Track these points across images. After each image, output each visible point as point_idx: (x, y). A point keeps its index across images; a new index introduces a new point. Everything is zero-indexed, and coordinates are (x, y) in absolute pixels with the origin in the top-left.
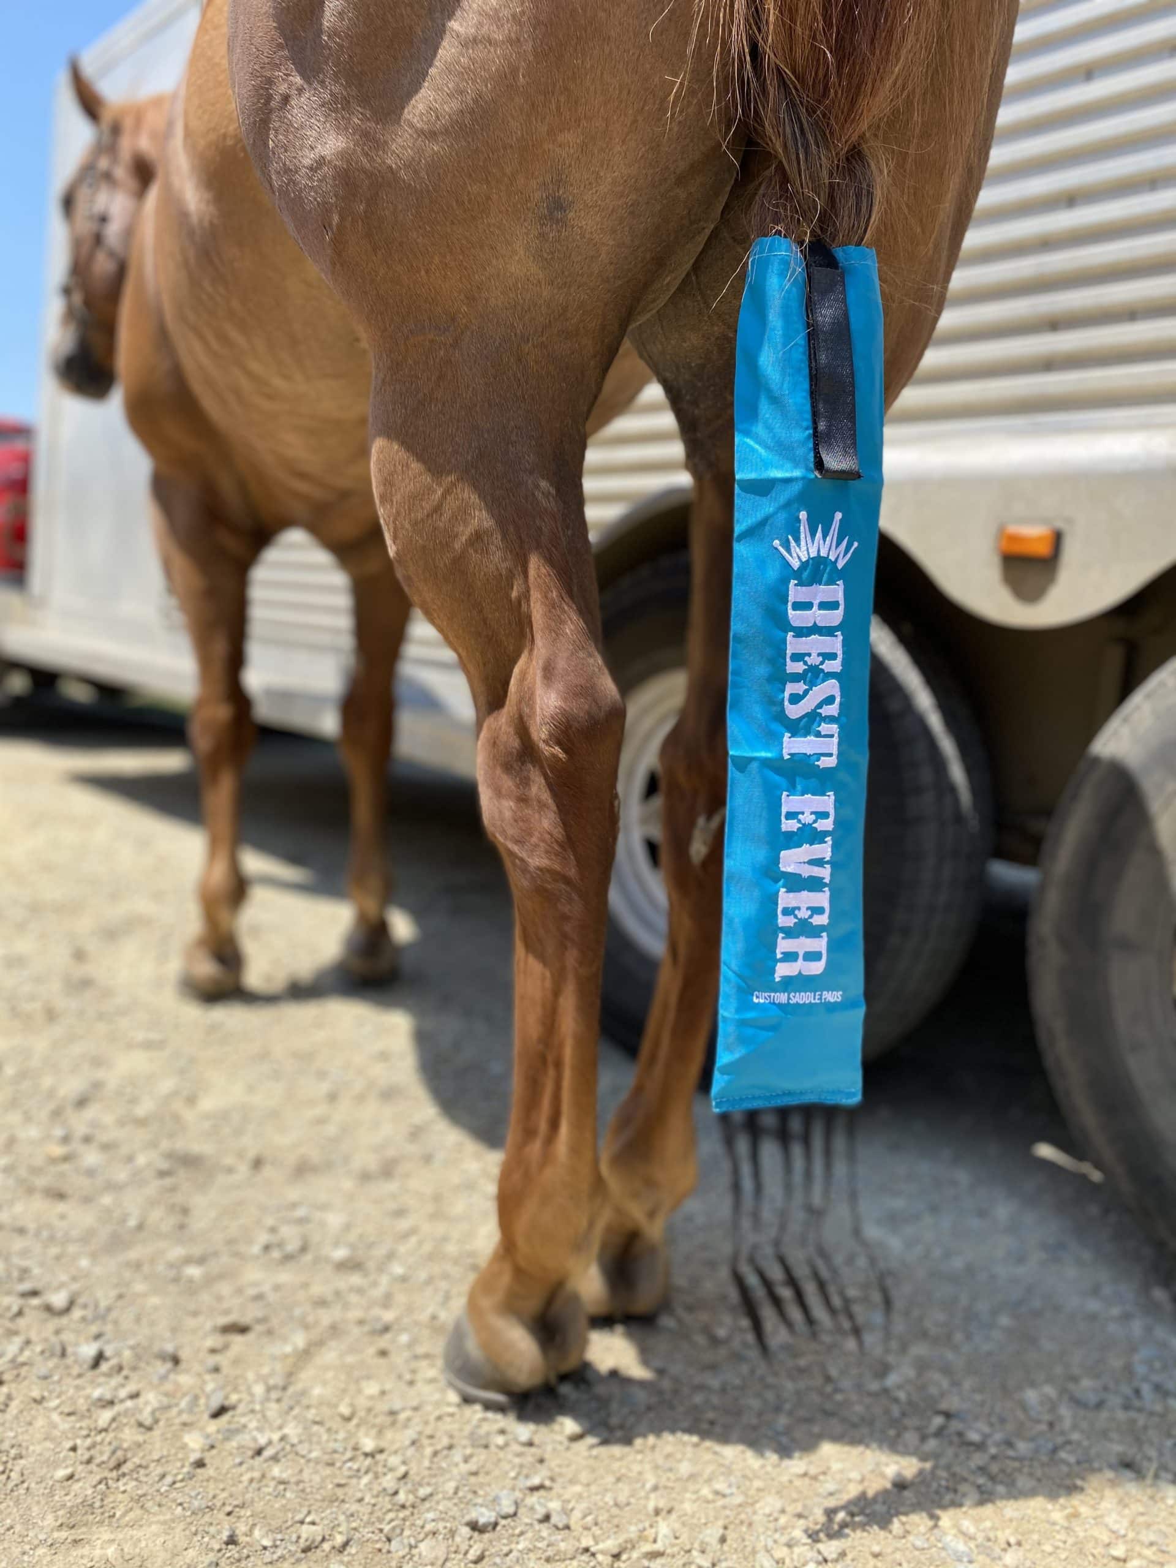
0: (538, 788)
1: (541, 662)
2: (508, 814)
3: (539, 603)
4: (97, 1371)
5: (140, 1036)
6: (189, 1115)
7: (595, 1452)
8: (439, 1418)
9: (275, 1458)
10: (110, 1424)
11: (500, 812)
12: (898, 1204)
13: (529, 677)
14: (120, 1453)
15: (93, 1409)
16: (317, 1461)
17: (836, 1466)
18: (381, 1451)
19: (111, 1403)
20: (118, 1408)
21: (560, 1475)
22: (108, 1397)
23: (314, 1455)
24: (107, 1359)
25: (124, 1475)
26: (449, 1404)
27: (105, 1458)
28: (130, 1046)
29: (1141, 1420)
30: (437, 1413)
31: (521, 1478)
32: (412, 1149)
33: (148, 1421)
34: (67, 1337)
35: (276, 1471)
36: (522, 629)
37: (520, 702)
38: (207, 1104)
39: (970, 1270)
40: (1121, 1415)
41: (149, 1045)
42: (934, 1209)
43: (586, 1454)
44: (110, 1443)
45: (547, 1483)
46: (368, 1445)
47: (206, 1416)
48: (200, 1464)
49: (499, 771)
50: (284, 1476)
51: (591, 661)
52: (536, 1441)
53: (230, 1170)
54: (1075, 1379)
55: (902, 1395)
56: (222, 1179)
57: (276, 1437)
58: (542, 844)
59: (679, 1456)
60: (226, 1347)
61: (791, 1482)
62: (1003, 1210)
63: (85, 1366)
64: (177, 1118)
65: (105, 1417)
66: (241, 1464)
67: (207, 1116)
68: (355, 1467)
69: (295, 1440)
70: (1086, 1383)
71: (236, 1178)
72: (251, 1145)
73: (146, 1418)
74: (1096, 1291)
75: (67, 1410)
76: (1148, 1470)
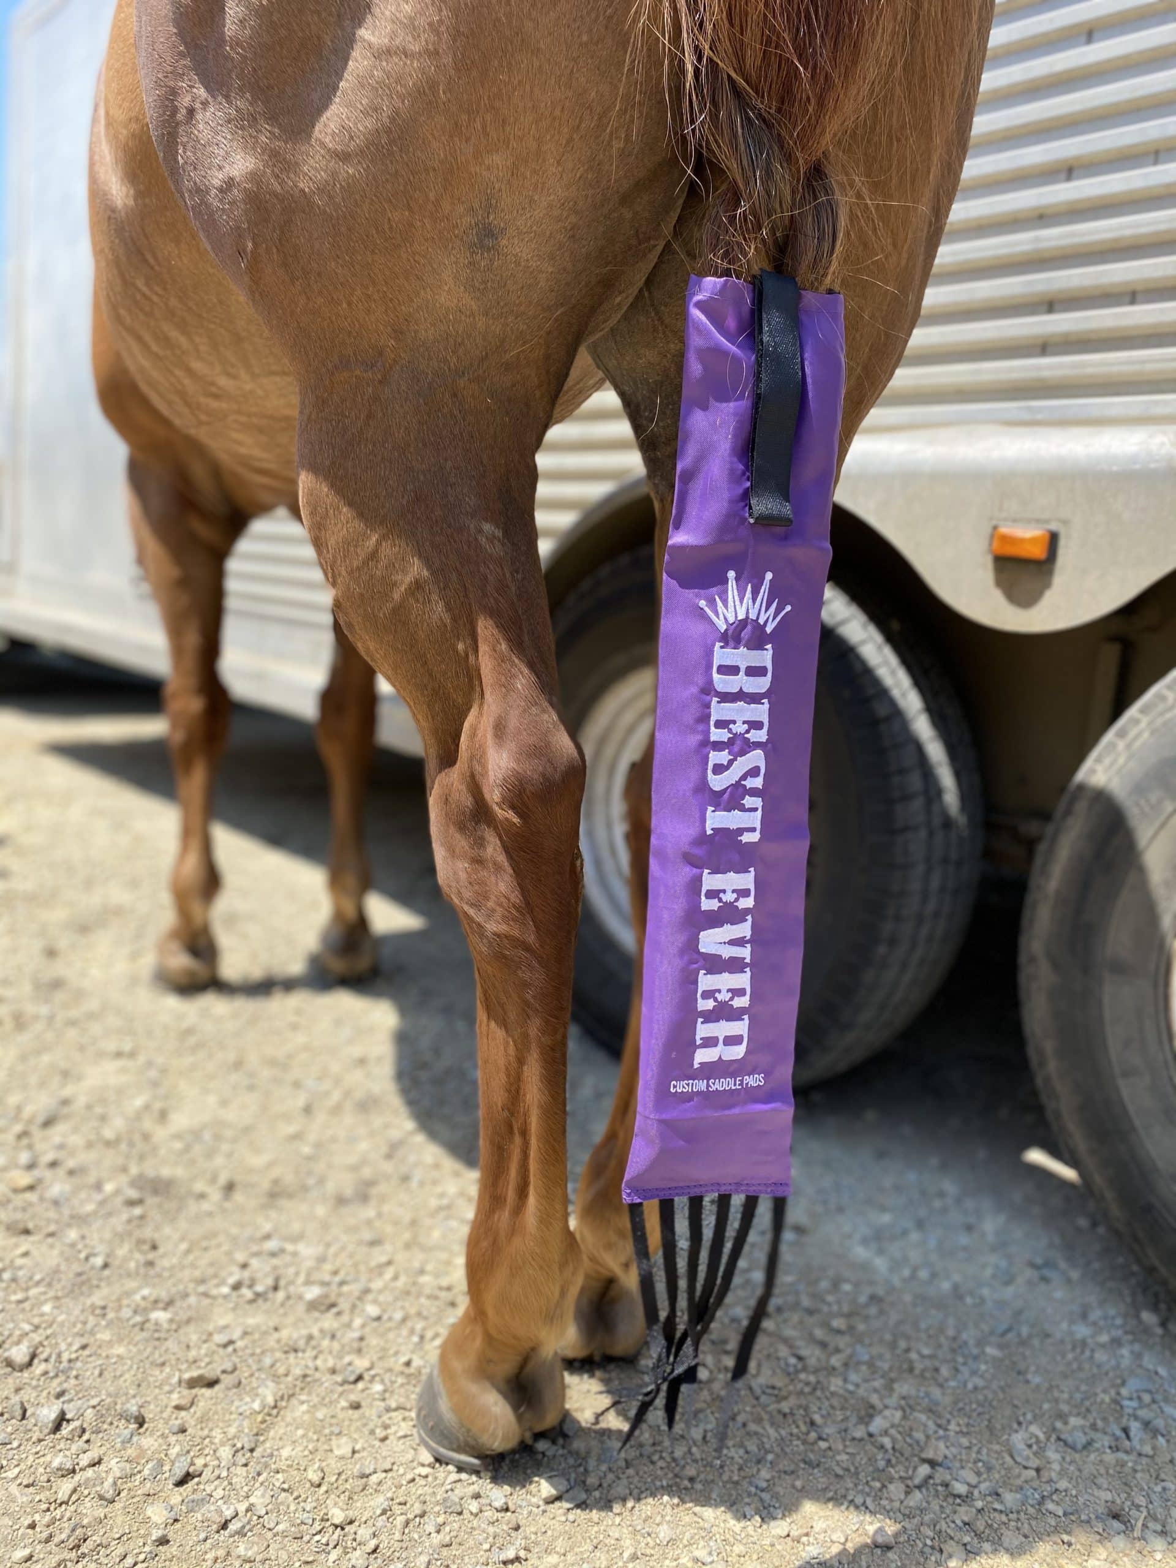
0: (493, 849)
1: (492, 719)
2: (463, 876)
3: (487, 656)
4: (58, 1436)
5: (111, 1046)
6: (160, 1134)
7: (571, 1517)
8: (413, 1480)
9: (241, 1533)
10: (70, 1496)
11: (455, 873)
12: (886, 1218)
13: (480, 733)
14: (79, 1531)
15: (52, 1479)
16: (284, 1534)
17: (819, 1525)
18: (351, 1522)
19: (74, 1471)
20: (77, 1477)
21: (536, 1543)
22: (69, 1466)
23: (281, 1527)
24: (68, 1421)
25: (84, 1555)
26: (423, 1465)
27: (63, 1536)
28: (101, 1055)
29: (1130, 1461)
30: (409, 1477)
31: (495, 1549)
32: (388, 1167)
33: (109, 1496)
34: (27, 1395)
35: (242, 1549)
36: (471, 680)
37: (472, 758)
38: (180, 1121)
39: (957, 1293)
40: (1110, 1457)
41: (119, 1055)
42: (920, 1225)
43: (563, 1519)
44: (70, 1519)
45: (522, 1554)
46: (338, 1516)
47: (171, 1486)
48: (163, 1541)
49: (452, 830)
50: (250, 1553)
51: (546, 717)
52: (512, 1507)
53: (202, 1196)
54: (1062, 1417)
55: (887, 1442)
56: (193, 1207)
57: (242, 1507)
58: (498, 908)
59: (658, 1519)
60: (192, 1404)
61: (772, 1545)
62: (991, 1225)
63: (46, 1431)
64: (146, 1137)
65: (65, 1487)
66: (205, 1540)
67: (178, 1136)
68: (324, 1541)
69: (263, 1512)
70: (1074, 1421)
71: (205, 1206)
72: (223, 1167)
73: (107, 1489)
74: (1084, 1316)
75: (25, 1483)
76: (1137, 1520)
